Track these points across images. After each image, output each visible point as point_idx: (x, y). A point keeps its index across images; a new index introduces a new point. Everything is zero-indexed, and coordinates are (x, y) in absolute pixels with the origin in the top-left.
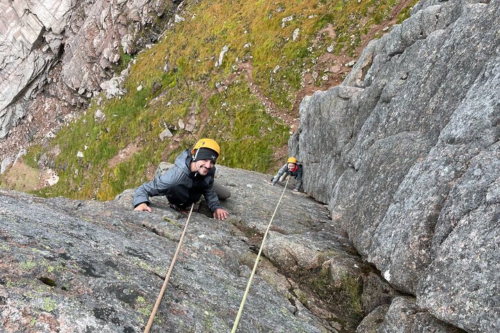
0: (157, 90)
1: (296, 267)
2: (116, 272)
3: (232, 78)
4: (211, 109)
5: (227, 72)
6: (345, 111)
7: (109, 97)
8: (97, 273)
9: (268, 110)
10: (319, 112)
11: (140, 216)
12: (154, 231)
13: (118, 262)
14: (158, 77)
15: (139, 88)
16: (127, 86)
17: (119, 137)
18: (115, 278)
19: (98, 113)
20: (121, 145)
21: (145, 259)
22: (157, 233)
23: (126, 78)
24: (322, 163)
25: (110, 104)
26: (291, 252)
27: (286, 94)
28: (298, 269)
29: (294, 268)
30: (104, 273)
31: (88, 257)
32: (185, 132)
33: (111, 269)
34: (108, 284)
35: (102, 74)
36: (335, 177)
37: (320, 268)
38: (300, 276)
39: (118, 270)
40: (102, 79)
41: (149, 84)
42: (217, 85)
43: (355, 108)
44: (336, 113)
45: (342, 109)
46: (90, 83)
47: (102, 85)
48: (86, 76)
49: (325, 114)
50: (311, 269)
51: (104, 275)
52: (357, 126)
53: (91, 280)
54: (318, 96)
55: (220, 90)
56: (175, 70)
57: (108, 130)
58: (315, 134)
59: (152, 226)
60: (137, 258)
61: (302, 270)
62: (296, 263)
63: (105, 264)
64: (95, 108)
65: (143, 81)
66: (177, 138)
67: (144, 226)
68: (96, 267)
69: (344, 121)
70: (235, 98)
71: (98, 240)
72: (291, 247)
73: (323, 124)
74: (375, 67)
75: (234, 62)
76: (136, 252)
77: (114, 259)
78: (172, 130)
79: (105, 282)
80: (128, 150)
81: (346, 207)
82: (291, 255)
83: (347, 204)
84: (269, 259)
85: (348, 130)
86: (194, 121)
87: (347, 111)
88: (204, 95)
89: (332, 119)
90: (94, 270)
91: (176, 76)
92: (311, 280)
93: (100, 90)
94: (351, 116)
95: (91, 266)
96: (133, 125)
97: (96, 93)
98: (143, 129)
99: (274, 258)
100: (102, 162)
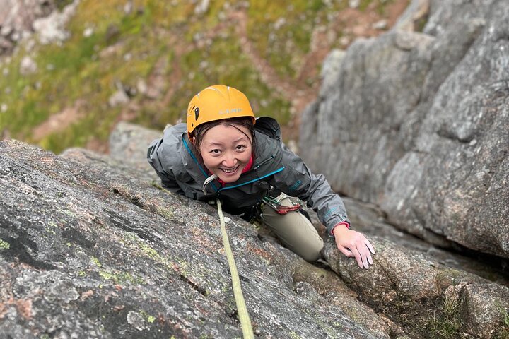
0: (112, 37)
1: (393, 293)
2: (94, 262)
3: (218, 29)
4: (186, 68)
5: (212, 22)
6: (404, 67)
7: (44, 41)
8: (41, 257)
9: (264, 78)
10: (361, 68)
11: (108, 174)
12: (135, 201)
13: (94, 236)
14: (115, 19)
15: (88, 33)
16: (72, 27)
17: (53, 97)
18: (96, 276)
19: (27, 62)
20: (55, 108)
21: (151, 241)
22: (141, 206)
23: (73, 18)
24: (363, 142)
25: (46, 52)
26: (384, 264)
27: (290, 58)
28: (398, 298)
29: (390, 296)
30: (60, 258)
31: (17, 212)
32: (146, 98)
33: (80, 251)
34: (81, 290)
35: (38, 10)
36: (388, 163)
37: (440, 299)
38: (402, 310)
39: (97, 256)
40: (37, 17)
41: (103, 28)
42: (197, 37)
43: (424, 61)
44: (390, 69)
45: (400, 65)
46: (20, 20)
47: (37, 24)
48: (15, 10)
49: (371, 71)
50: (424, 300)
51: (61, 265)
52: (429, 86)
53: (26, 275)
54: (362, 46)
55: (201, 44)
56: (140, 13)
57: (39, 85)
58: (352, 101)
59: (131, 193)
60: (133, 236)
61: (405, 300)
62: (394, 286)
63: (64, 235)
64: (23, 54)
65: (95, 23)
66: (134, 105)
67: (116, 191)
68: (39, 241)
69: (404, 81)
70: (219, 57)
71: (40, 184)
72: (385, 254)
73: (367, 84)
74: (444, 11)
75: (222, 9)
76: (128, 223)
77: (86, 228)
78: (129, 94)
79: (70, 285)
80: (63, 116)
81: (472, 192)
82: (383, 270)
83: (472, 188)
84: (340, 276)
85: (412, 93)
86: (160, 83)
87: (409, 67)
88: (178, 50)
89: (384, 78)
90: (34, 246)
91: (141, 20)
92: (422, 319)
93: (32, 30)
94: (417, 72)
95: (23, 235)
96: (74, 82)
97: (26, 34)
98: (87, 89)
99: (350, 273)
100: (26, 130)
